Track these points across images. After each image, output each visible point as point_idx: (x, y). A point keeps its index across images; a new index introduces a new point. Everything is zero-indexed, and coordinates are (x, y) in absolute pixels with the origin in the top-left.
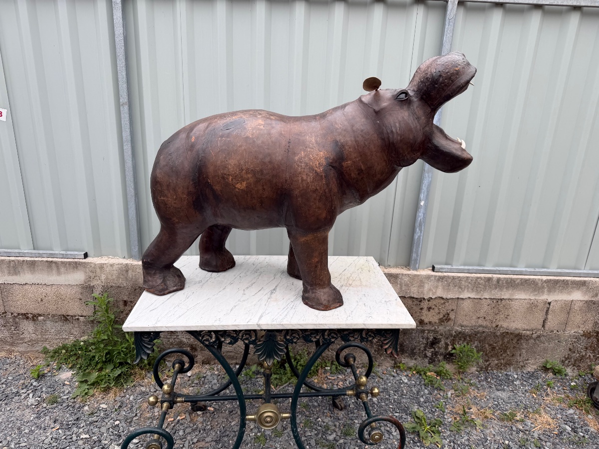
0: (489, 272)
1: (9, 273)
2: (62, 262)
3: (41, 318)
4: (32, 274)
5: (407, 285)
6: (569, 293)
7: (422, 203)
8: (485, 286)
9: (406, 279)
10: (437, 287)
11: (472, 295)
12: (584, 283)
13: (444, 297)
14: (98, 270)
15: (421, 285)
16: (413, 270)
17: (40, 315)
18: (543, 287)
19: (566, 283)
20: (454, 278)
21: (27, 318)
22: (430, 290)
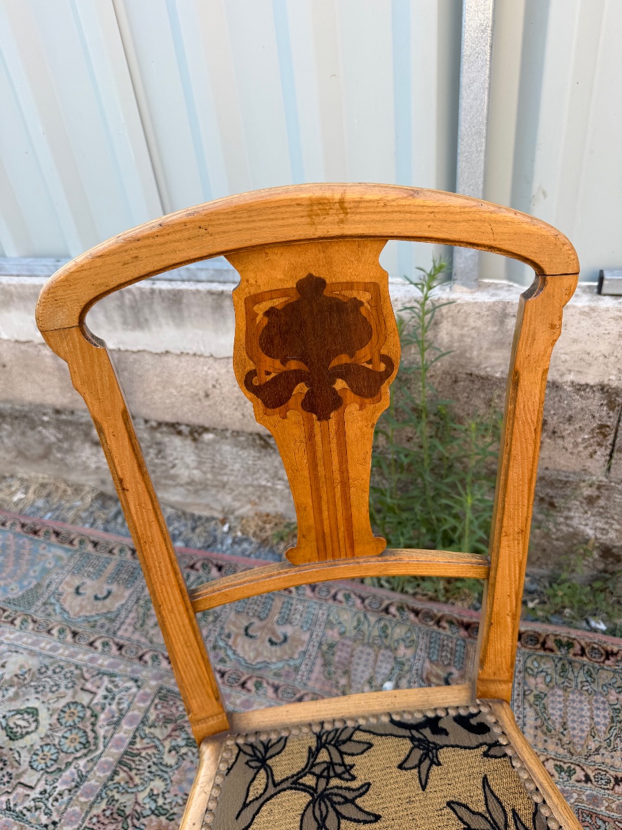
3: (208, 437)
17: (206, 430)
21: (180, 433)
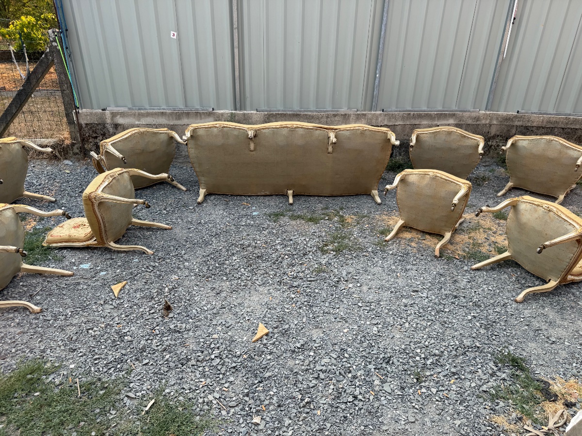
0: (410, 111)
1: (176, 119)
2: (203, 112)
4: (188, 119)
5: (370, 119)
6: (448, 120)
7: (378, 76)
8: (407, 118)
9: (370, 116)
10: (384, 120)
11: (401, 123)
12: (454, 115)
13: (388, 124)
14: (221, 116)
15: (377, 119)
16: (373, 111)
18: (435, 117)
19: (445, 115)
20: (392, 114)
22: (381, 121)
